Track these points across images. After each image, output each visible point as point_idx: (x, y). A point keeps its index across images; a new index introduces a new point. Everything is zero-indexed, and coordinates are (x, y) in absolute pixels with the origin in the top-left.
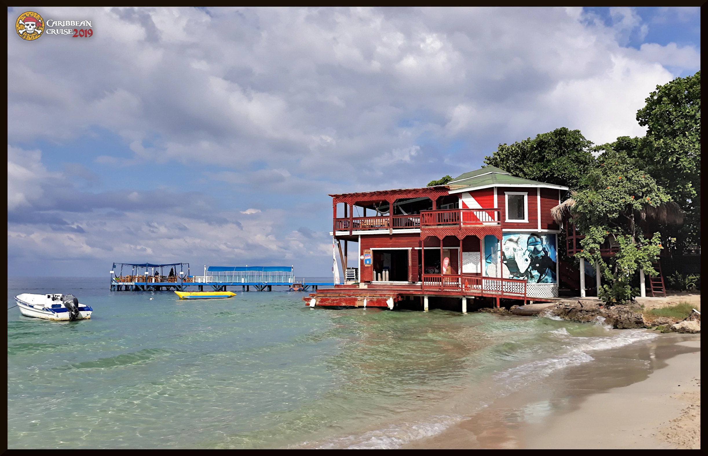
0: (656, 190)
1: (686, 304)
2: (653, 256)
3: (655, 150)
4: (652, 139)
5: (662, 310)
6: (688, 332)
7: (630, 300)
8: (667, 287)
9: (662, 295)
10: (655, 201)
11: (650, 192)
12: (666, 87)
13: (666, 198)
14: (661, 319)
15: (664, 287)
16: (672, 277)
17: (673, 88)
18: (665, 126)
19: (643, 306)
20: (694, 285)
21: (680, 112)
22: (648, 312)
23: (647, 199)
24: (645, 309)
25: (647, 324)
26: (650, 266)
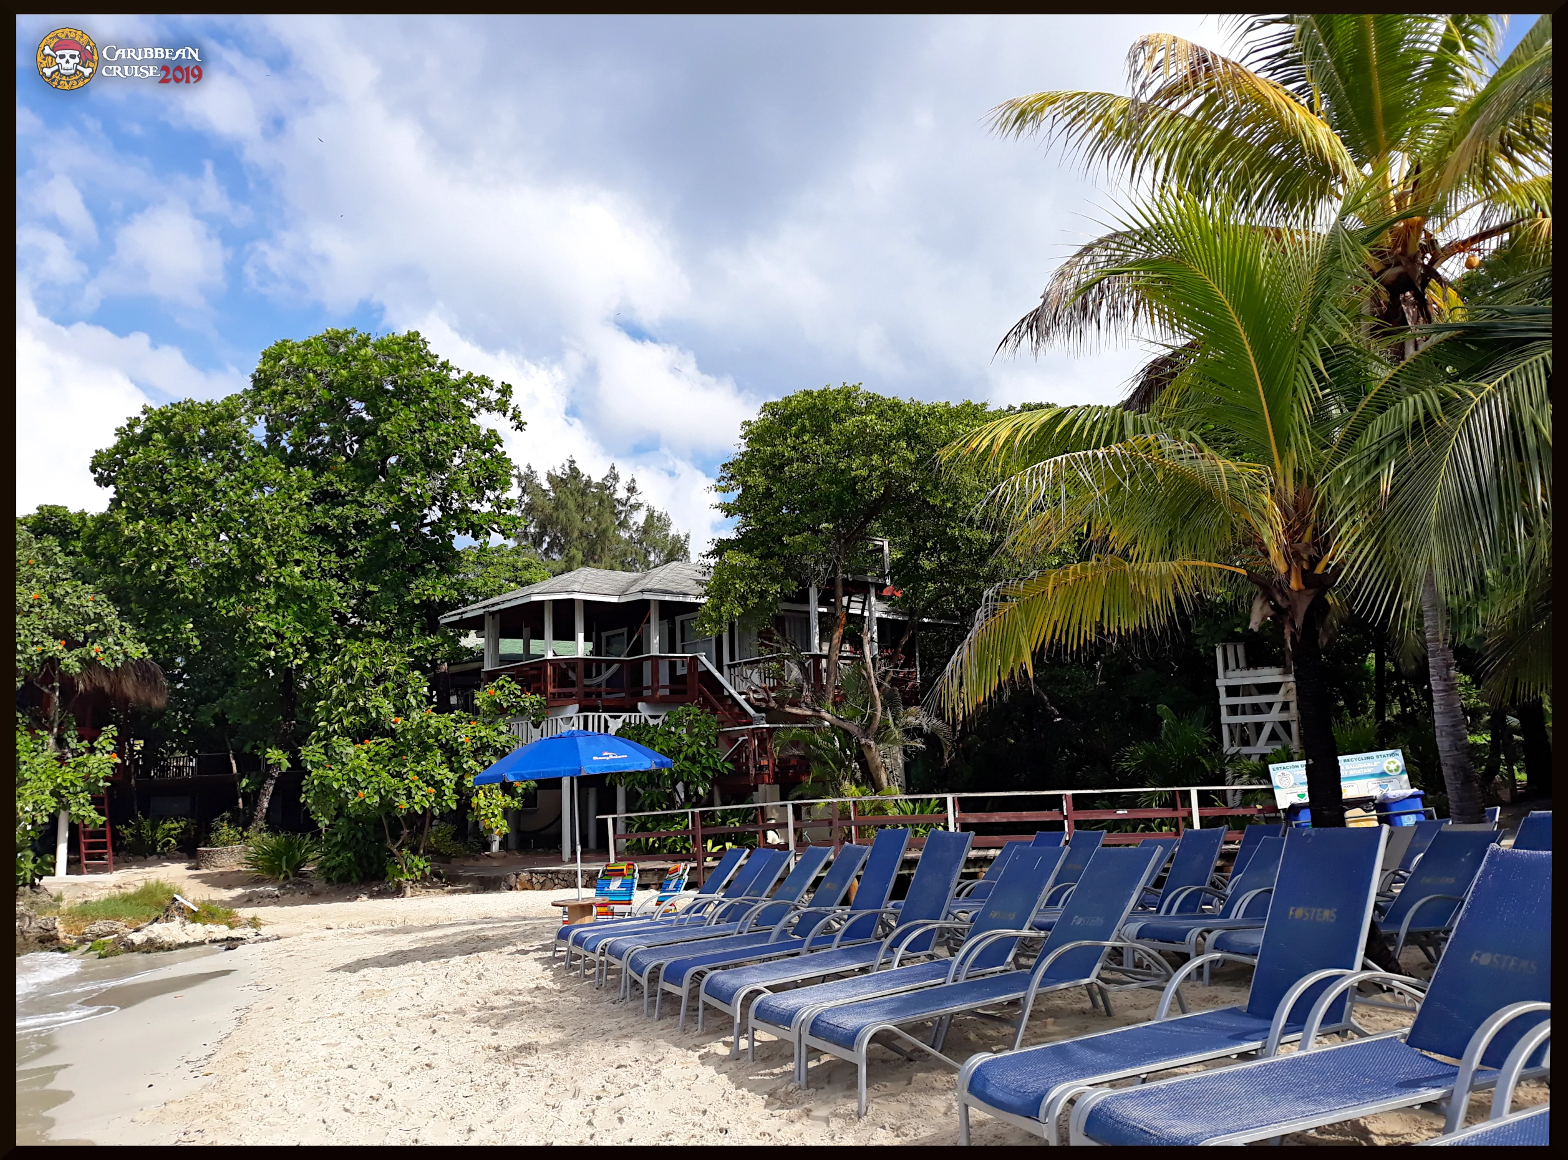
0: (117, 630)
1: (159, 885)
2: (97, 780)
3: (125, 542)
4: (121, 517)
5: (104, 903)
6: (161, 948)
7: (28, 887)
8: (116, 851)
9: (104, 869)
10: (112, 656)
11: (104, 634)
12: (162, 413)
13: (137, 651)
14: (100, 926)
15: (110, 850)
16: (129, 826)
17: (178, 418)
18: (151, 495)
19: (59, 899)
20: (173, 841)
21: (186, 469)
22: (70, 913)
23: (94, 651)
24: (64, 906)
25: (68, 941)
26: (87, 804)
